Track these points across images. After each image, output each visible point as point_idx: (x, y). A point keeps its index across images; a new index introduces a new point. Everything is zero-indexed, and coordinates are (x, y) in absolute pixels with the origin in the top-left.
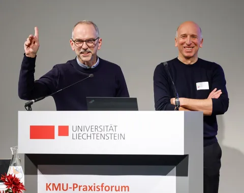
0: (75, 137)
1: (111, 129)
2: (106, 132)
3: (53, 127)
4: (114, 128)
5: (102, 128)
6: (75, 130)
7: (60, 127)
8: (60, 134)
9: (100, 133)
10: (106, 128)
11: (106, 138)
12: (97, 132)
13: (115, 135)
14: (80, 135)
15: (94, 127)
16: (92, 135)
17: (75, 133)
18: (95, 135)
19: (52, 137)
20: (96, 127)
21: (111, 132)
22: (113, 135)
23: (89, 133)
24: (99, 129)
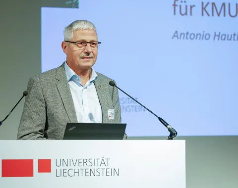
0: (59, 174)
1: (103, 162)
2: (96, 167)
3: (31, 161)
4: (106, 161)
5: (92, 161)
6: (58, 164)
7: (40, 161)
8: (40, 170)
9: (90, 168)
10: (96, 161)
11: (97, 174)
12: (85, 167)
13: (108, 170)
14: (65, 171)
15: (81, 161)
16: (80, 171)
17: (59, 169)
18: (84, 171)
19: (31, 174)
20: (85, 161)
21: (103, 166)
22: (105, 171)
23: (77, 168)
24: (88, 163)
